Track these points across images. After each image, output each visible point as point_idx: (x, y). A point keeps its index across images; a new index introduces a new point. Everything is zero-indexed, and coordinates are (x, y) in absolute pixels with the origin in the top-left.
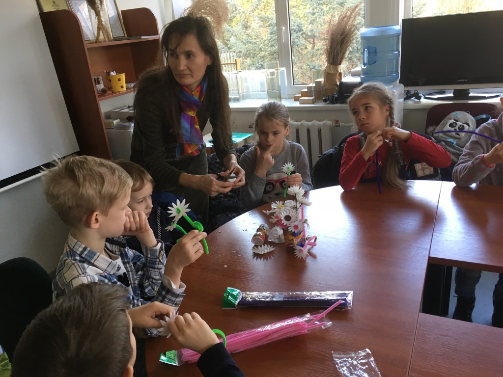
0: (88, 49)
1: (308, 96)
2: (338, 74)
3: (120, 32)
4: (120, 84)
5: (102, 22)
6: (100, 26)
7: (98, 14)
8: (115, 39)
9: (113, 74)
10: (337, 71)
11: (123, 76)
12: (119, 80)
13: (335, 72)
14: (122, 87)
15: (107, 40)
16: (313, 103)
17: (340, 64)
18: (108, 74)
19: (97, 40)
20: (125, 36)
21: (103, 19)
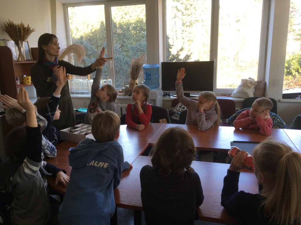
0: (14, 64)
1: (122, 93)
2: (135, 84)
3: (29, 58)
4: (28, 81)
5: (21, 52)
6: (20, 54)
7: (19, 49)
8: (27, 60)
9: (25, 76)
10: (135, 82)
11: (30, 78)
12: (28, 79)
13: (134, 83)
14: (29, 82)
15: (23, 60)
16: (124, 96)
17: (136, 79)
18: (23, 76)
19: (18, 60)
20: (32, 59)
21: (22, 51)
